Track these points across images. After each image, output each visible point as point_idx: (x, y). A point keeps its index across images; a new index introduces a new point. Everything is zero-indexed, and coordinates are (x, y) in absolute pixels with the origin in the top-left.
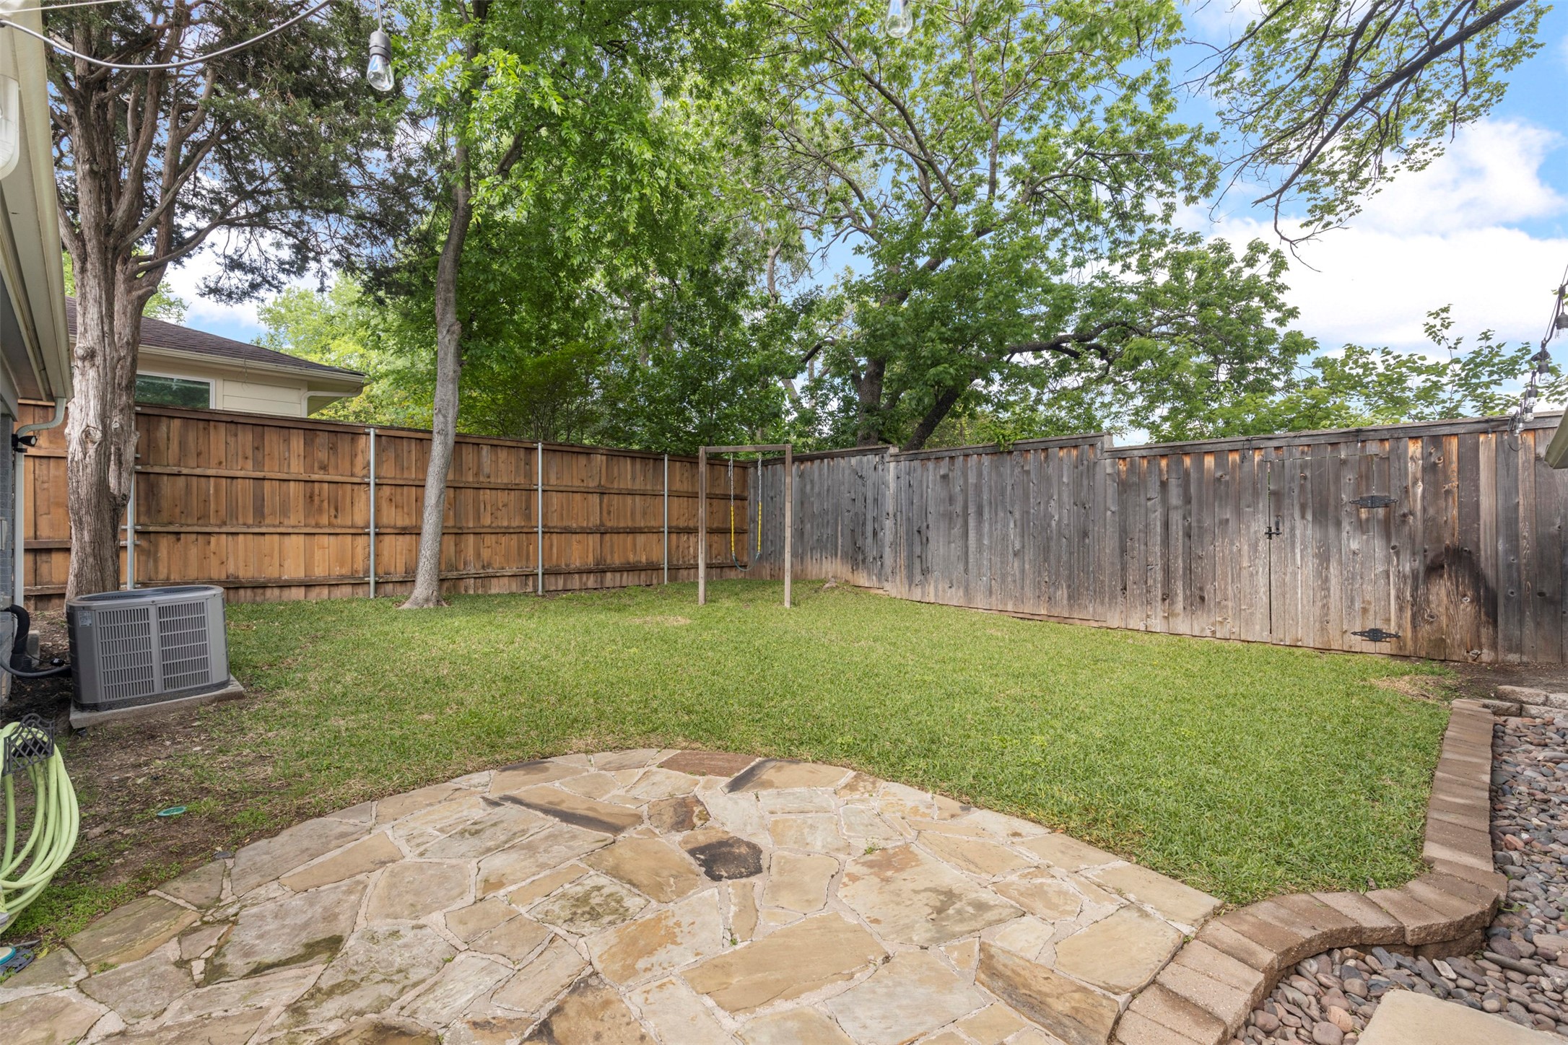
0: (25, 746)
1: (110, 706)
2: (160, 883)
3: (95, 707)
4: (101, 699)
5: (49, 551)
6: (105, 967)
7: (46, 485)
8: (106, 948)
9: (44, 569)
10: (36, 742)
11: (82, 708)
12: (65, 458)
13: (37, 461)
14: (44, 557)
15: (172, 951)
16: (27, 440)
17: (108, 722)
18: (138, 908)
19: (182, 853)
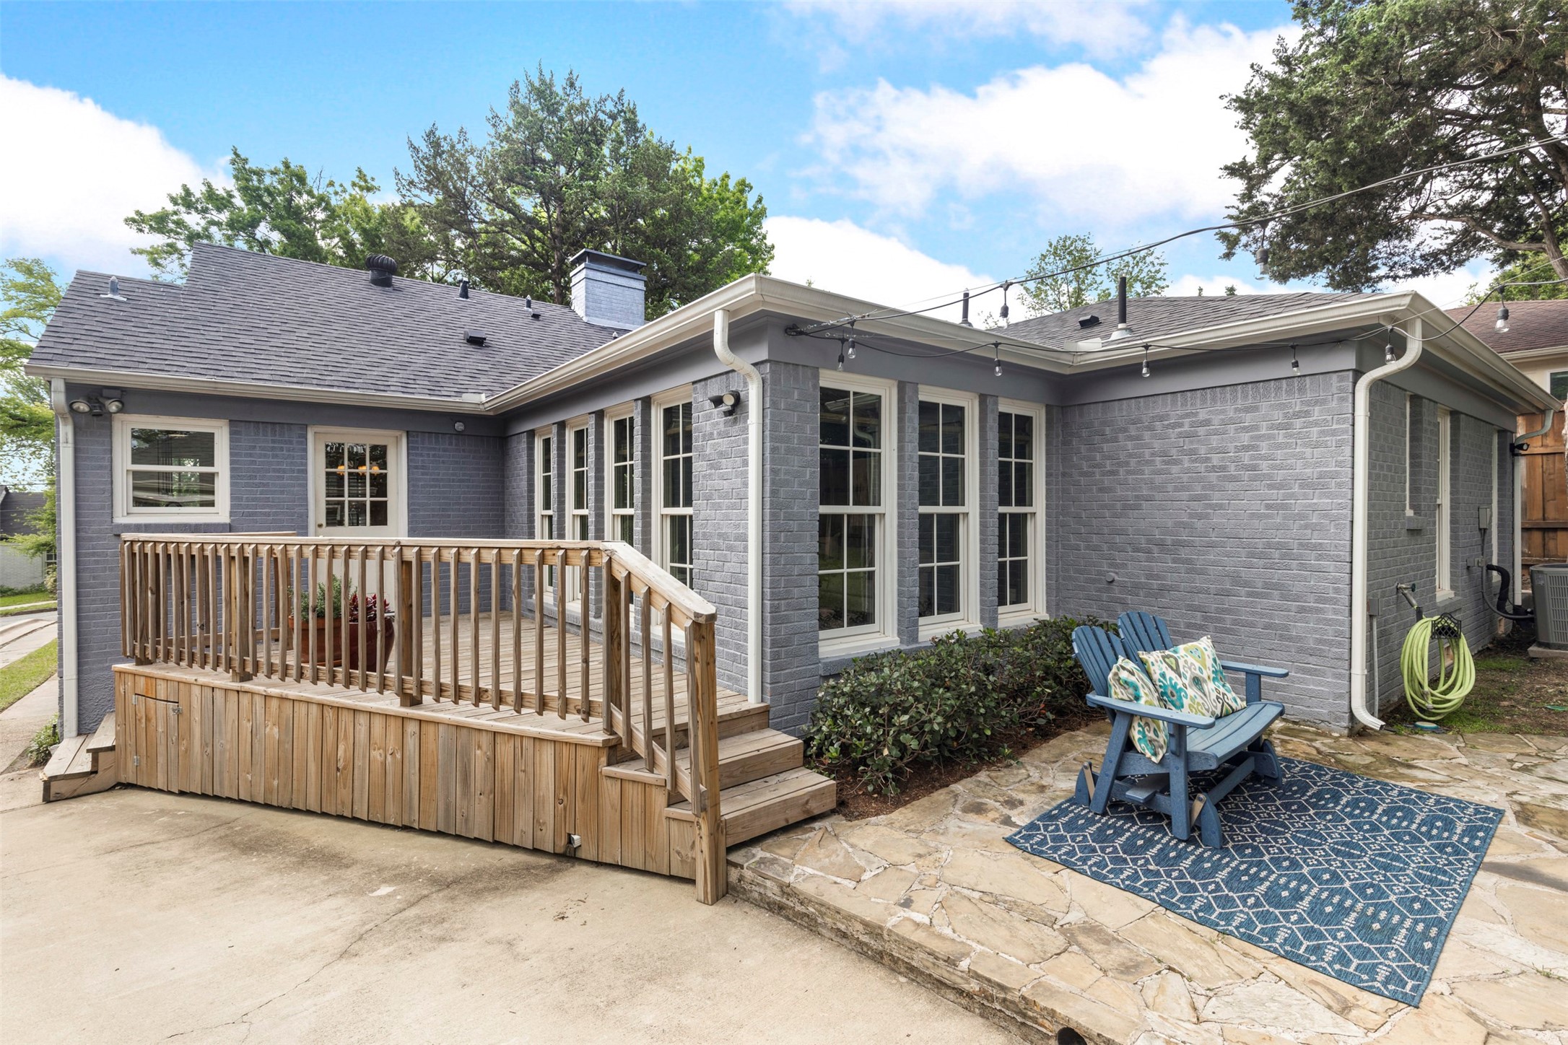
0: (1443, 628)
1: (1560, 647)
2: (1524, 733)
3: (1548, 646)
4: (1553, 640)
5: (1555, 530)
6: (1474, 747)
7: (1552, 477)
8: (1479, 743)
9: (1551, 544)
10: (1450, 628)
11: (1540, 645)
12: (1563, 453)
13: (1545, 457)
14: (1551, 535)
15: (1511, 756)
16: (1521, 447)
17: (1556, 658)
18: (1506, 737)
19: (1546, 727)
